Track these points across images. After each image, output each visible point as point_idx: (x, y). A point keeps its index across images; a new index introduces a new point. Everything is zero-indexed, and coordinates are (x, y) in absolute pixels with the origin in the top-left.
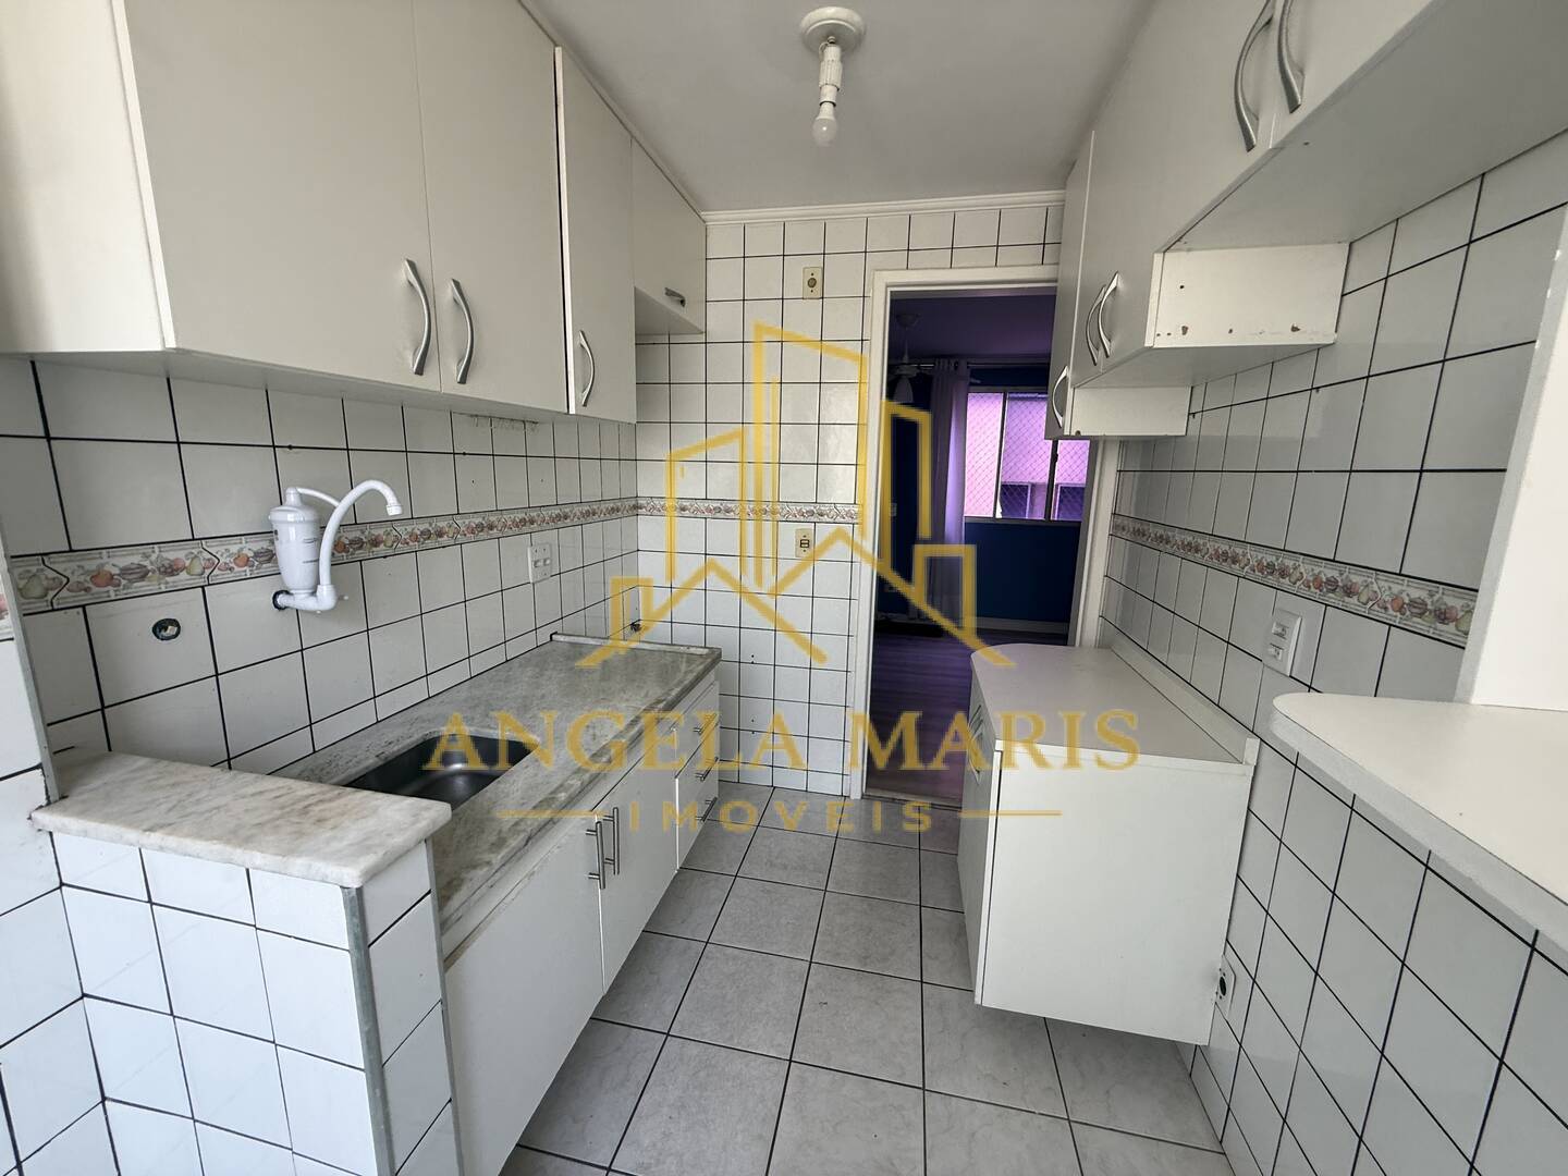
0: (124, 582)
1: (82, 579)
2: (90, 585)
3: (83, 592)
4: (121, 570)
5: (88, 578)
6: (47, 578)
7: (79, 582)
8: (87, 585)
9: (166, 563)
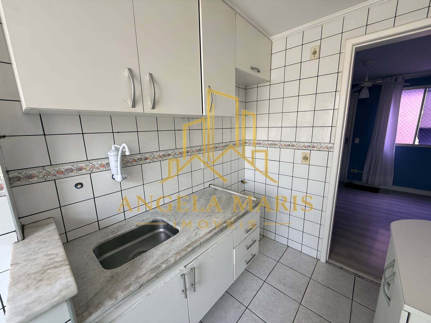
0: (66, 173)
1: (54, 173)
2: (56, 174)
3: (54, 176)
4: (65, 170)
5: (56, 173)
6: (44, 173)
7: (53, 174)
8: (55, 174)
9: (79, 167)
